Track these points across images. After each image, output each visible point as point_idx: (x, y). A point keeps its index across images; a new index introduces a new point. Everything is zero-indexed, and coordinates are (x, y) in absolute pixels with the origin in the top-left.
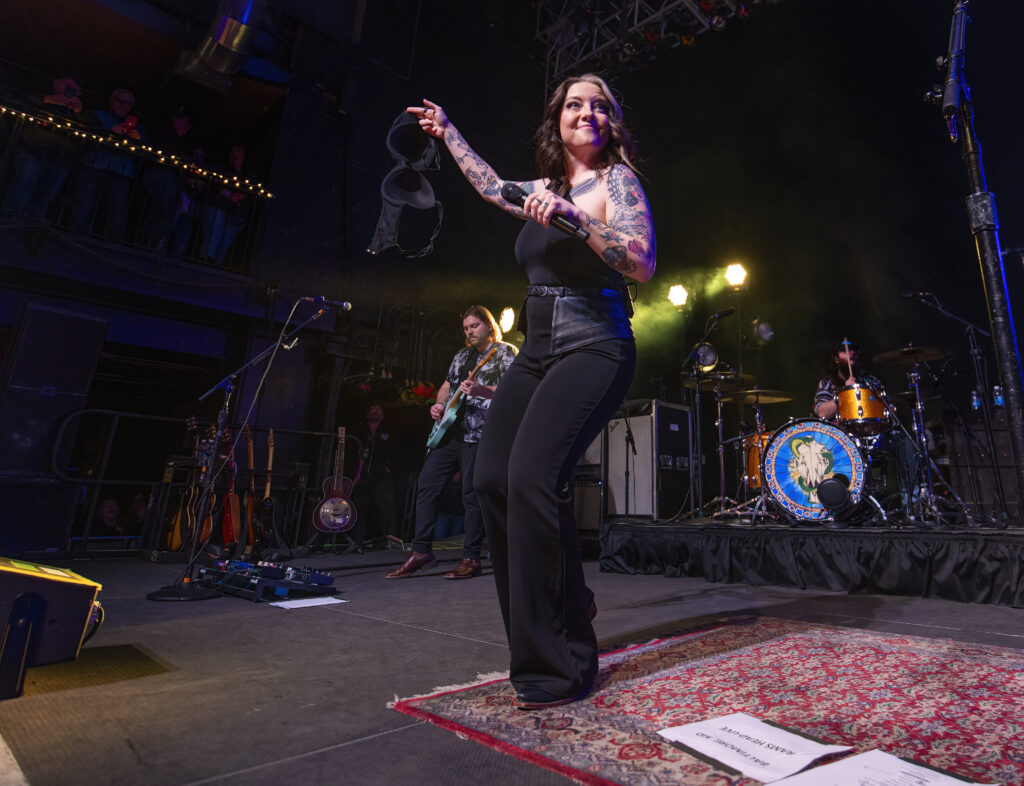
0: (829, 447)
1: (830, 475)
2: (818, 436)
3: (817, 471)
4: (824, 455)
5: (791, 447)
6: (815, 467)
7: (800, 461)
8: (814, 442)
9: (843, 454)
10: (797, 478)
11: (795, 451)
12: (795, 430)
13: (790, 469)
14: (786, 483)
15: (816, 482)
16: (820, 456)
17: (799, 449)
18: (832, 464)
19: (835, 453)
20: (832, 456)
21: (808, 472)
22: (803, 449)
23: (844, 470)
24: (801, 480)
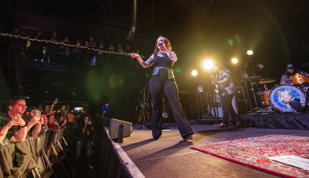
0: (291, 91)
1: (293, 99)
2: (286, 89)
3: (288, 99)
4: (290, 94)
5: (278, 93)
6: (287, 97)
7: (281, 96)
8: (285, 91)
9: (296, 93)
10: (281, 101)
11: (280, 94)
12: (278, 88)
13: (278, 99)
14: (278, 102)
15: (288, 101)
16: (288, 94)
17: (281, 93)
18: (293, 96)
19: (293, 93)
20: (293, 94)
21: (285, 99)
22: (282, 93)
23: (298, 97)
24: (283, 101)
